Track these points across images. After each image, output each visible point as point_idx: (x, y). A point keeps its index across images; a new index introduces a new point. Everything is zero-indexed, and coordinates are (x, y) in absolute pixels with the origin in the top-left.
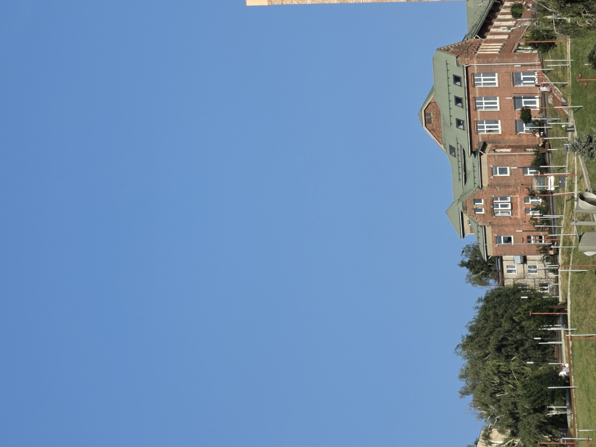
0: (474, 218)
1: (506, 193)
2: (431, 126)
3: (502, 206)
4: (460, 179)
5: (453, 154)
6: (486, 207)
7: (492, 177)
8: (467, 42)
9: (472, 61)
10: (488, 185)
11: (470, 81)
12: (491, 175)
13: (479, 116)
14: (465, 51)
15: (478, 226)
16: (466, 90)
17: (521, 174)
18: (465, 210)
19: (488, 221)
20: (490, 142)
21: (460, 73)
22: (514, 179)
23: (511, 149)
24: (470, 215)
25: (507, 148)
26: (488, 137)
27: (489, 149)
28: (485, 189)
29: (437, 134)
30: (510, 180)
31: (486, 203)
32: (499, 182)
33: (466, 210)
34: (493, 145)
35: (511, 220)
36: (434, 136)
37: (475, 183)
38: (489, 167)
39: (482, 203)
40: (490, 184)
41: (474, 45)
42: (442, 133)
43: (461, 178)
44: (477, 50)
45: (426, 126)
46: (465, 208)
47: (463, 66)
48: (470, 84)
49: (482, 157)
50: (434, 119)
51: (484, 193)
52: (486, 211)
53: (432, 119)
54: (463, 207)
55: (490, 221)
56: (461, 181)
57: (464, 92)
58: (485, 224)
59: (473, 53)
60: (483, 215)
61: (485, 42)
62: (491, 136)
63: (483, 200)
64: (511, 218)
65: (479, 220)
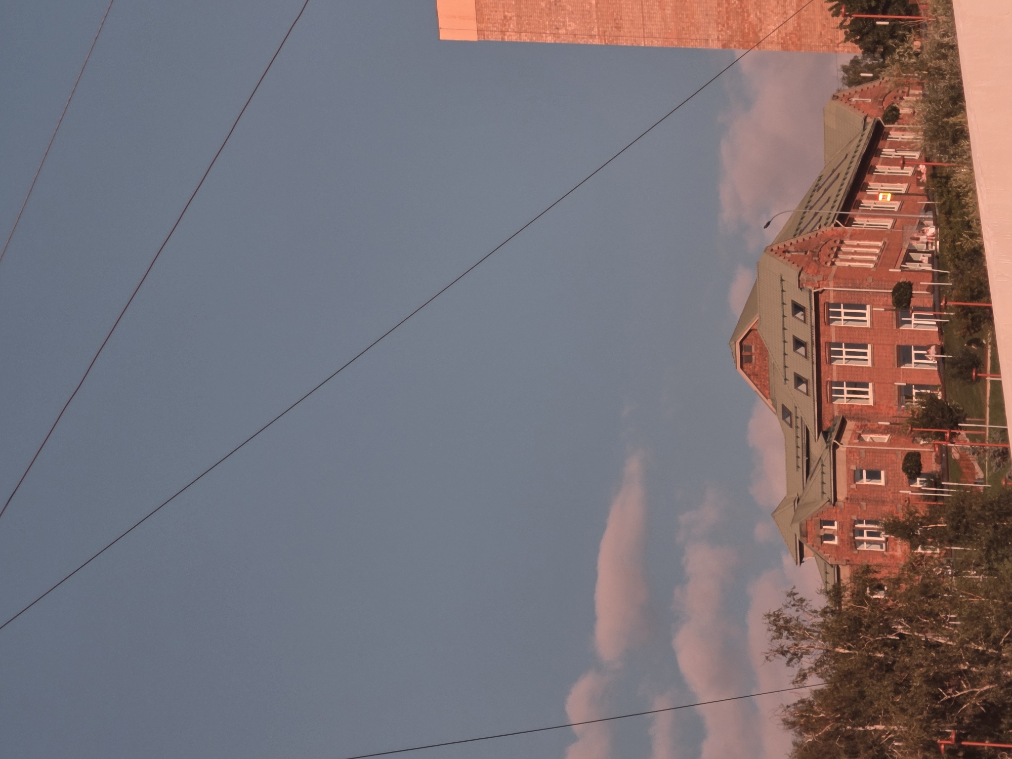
0: (821, 551)
1: (878, 514)
2: (751, 367)
3: (869, 534)
4: (798, 467)
5: (788, 419)
6: (841, 534)
7: (853, 486)
8: (820, 233)
9: (825, 282)
10: (847, 499)
11: (821, 315)
12: (852, 480)
13: (835, 374)
14: (814, 258)
15: (825, 564)
16: (814, 331)
17: (905, 484)
18: (804, 536)
19: (844, 558)
20: (853, 418)
21: (804, 300)
22: (892, 490)
23: (889, 435)
24: (813, 546)
25: (882, 433)
26: (850, 410)
27: (851, 432)
28: (840, 503)
29: (761, 381)
30: (885, 493)
31: (842, 527)
32: (866, 494)
33: (807, 536)
34: (857, 423)
35: (885, 558)
36: (756, 385)
37: (823, 493)
38: (848, 470)
39: (835, 527)
40: (849, 497)
41: (831, 243)
42: (771, 381)
43: (800, 465)
44: (836, 256)
45: (742, 367)
46: (804, 534)
47: (810, 291)
48: (822, 320)
49: (837, 451)
50: (757, 357)
51: (838, 511)
52: (841, 540)
53: (753, 357)
54: (801, 531)
55: (848, 558)
56: (800, 470)
57: (810, 334)
58: (838, 562)
59: (829, 264)
60: (836, 547)
61: (852, 237)
62: (854, 408)
63: (836, 523)
64: (885, 556)
65: (828, 555)
